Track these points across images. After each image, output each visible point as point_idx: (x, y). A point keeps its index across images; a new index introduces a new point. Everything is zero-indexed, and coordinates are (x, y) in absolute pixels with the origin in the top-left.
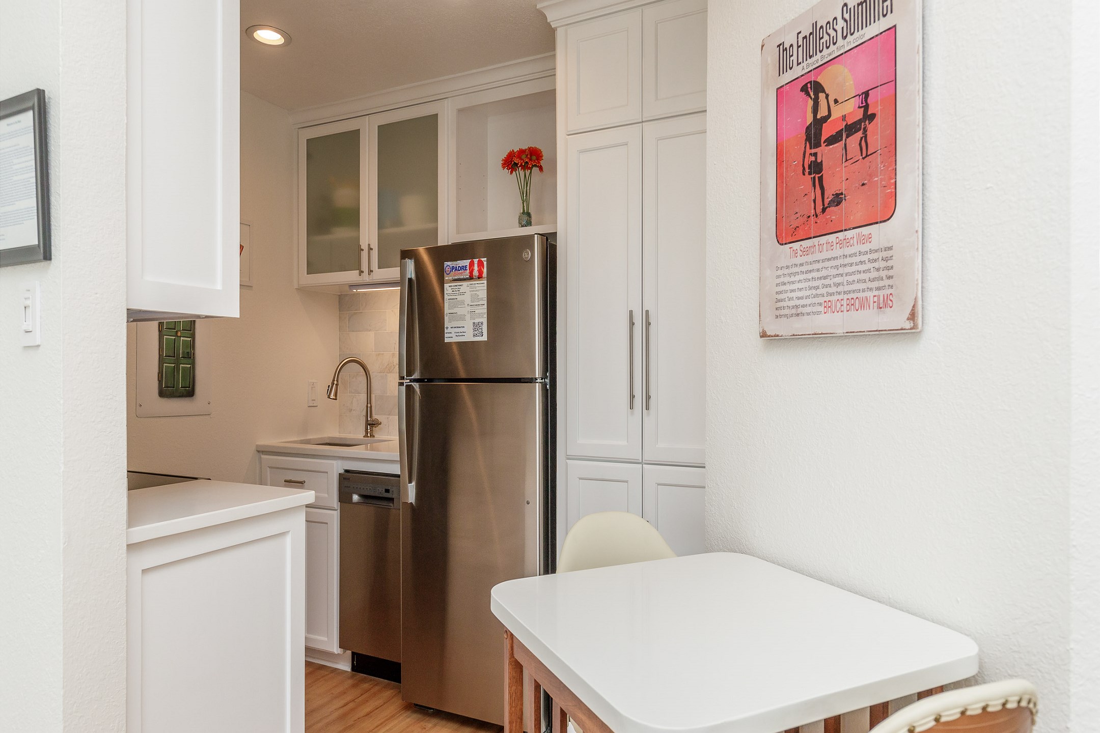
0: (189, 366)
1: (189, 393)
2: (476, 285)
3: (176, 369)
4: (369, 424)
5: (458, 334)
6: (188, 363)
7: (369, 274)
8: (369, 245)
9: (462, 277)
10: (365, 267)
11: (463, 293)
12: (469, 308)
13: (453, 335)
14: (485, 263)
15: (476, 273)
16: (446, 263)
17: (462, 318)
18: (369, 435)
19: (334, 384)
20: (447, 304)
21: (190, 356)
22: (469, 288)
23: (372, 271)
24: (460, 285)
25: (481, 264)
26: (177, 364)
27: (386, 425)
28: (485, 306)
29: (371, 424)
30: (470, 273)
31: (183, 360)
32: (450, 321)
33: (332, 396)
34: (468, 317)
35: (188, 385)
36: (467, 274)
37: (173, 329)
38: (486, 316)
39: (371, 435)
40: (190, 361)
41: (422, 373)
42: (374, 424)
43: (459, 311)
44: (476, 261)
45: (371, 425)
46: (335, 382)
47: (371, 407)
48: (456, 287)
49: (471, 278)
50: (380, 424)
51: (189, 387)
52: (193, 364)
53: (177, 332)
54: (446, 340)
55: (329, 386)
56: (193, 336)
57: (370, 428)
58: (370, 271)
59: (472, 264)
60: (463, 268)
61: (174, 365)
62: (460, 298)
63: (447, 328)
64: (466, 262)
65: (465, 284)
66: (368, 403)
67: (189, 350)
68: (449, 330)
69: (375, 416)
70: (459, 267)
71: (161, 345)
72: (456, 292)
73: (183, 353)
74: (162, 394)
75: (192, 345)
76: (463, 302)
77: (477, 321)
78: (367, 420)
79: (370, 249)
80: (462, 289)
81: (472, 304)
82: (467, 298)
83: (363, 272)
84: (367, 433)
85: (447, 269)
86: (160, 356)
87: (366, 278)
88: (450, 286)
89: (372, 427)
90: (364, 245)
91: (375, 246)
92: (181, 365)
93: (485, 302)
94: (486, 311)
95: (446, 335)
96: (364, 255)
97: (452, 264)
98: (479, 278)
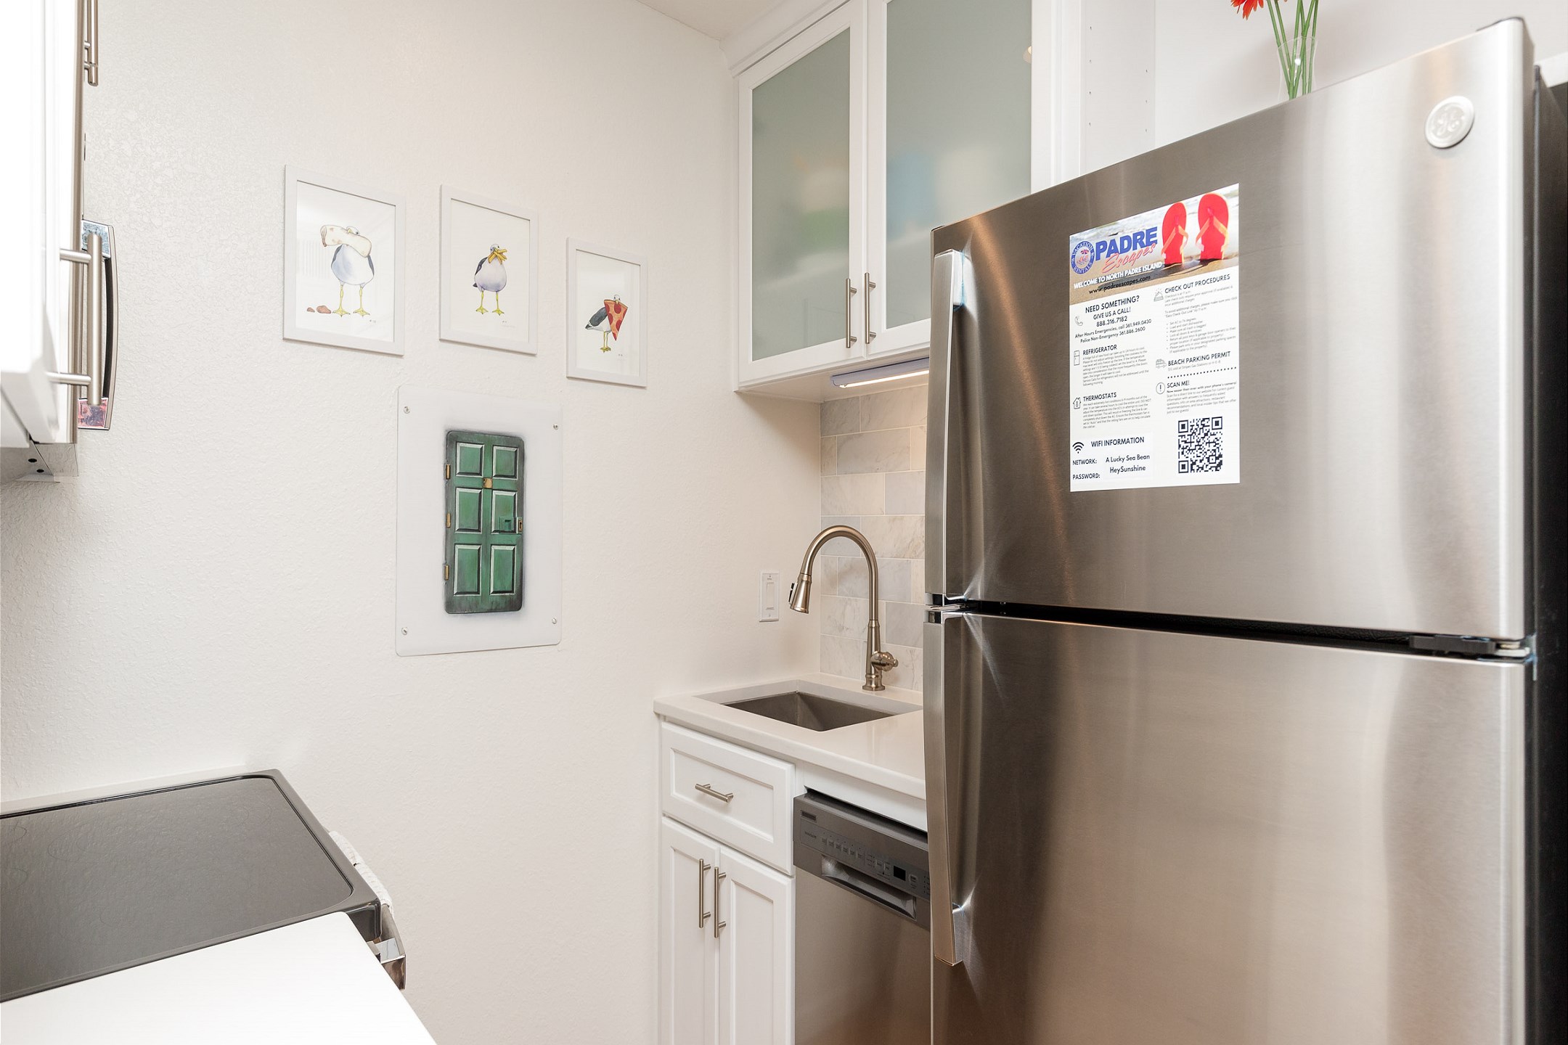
0: (512, 548)
1: (512, 601)
2: (1195, 289)
3: (480, 558)
4: (874, 664)
5: (1117, 465)
6: (510, 543)
7: (868, 343)
8: (867, 276)
9: (1136, 270)
10: (857, 330)
11: (1140, 326)
12: (1164, 374)
13: (1101, 467)
14: (1233, 206)
15: (1192, 246)
16: (1075, 239)
17: (1137, 408)
18: (873, 685)
19: (802, 581)
20: (1081, 367)
21: (514, 528)
22: (1162, 302)
23: (873, 336)
24: (1129, 300)
25: (1213, 210)
26: (486, 545)
27: (907, 666)
28: (1234, 360)
29: (877, 664)
30: (1167, 251)
31: (498, 537)
32: (1089, 423)
33: (799, 606)
34: (1158, 404)
35: (508, 588)
36: (1156, 256)
37: (477, 474)
38: (1235, 393)
39: (877, 687)
40: (513, 538)
41: (989, 586)
42: (884, 665)
43: (1124, 386)
44: (1192, 205)
45: (879, 666)
46: (805, 578)
47: (877, 628)
48: (1112, 309)
49: (1172, 266)
50: (896, 665)
51: (512, 592)
52: (520, 544)
53: (484, 479)
54: (1076, 486)
55: (793, 585)
56: (520, 489)
57: (875, 670)
58: (870, 336)
59: (1175, 220)
60: (1143, 239)
61: (477, 548)
62: (1124, 343)
63: (1079, 446)
64: (1155, 218)
65: (1146, 292)
66: (871, 620)
67: (510, 517)
68: (1087, 452)
69: (886, 646)
70: (1122, 239)
71: (450, 509)
72: (1111, 326)
73: (498, 522)
74: (451, 607)
75: (518, 505)
76: (1138, 357)
77: (1194, 415)
78: (870, 655)
79: (870, 286)
80: (1136, 313)
81: (1175, 357)
82: (1155, 342)
83: (855, 340)
84: (869, 680)
85: (1079, 255)
86: (449, 528)
87: (859, 353)
88: (1088, 310)
89: (880, 669)
90: (857, 282)
91: (880, 279)
92: (494, 548)
93: (1234, 346)
94: (1235, 376)
95: (1074, 470)
96: (857, 302)
97: (1098, 236)
98: (1204, 261)
